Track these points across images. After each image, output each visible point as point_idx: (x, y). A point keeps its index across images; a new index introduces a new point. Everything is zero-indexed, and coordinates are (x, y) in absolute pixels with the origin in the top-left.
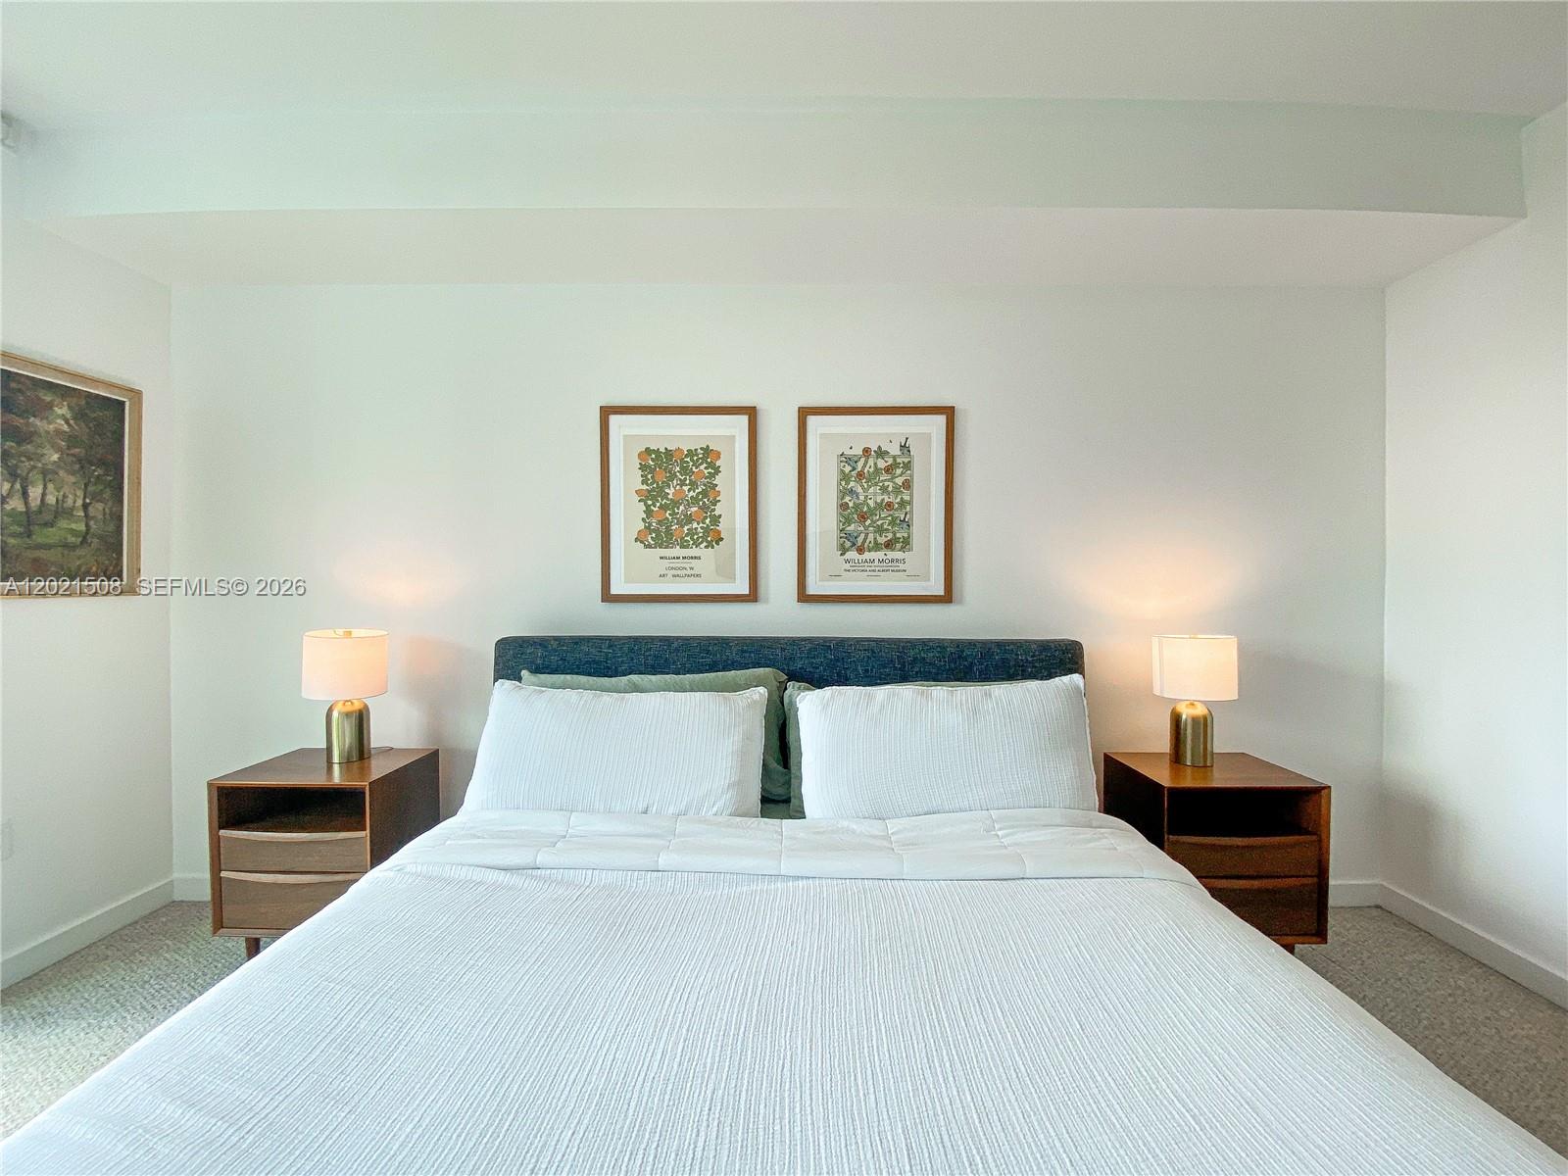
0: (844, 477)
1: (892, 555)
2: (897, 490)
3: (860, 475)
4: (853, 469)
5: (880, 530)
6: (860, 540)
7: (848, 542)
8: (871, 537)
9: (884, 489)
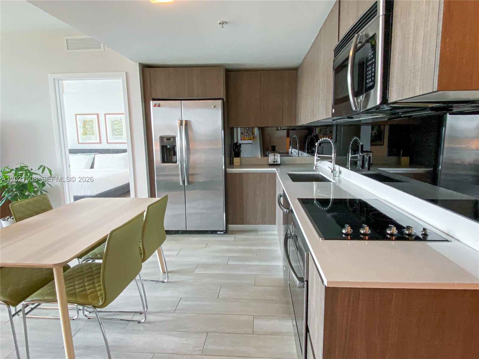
0: (112, 124)
1: (120, 136)
2: (120, 126)
3: (114, 124)
4: (113, 123)
5: (118, 133)
6: (115, 134)
7: (114, 134)
8: (117, 134)
9: (118, 126)
